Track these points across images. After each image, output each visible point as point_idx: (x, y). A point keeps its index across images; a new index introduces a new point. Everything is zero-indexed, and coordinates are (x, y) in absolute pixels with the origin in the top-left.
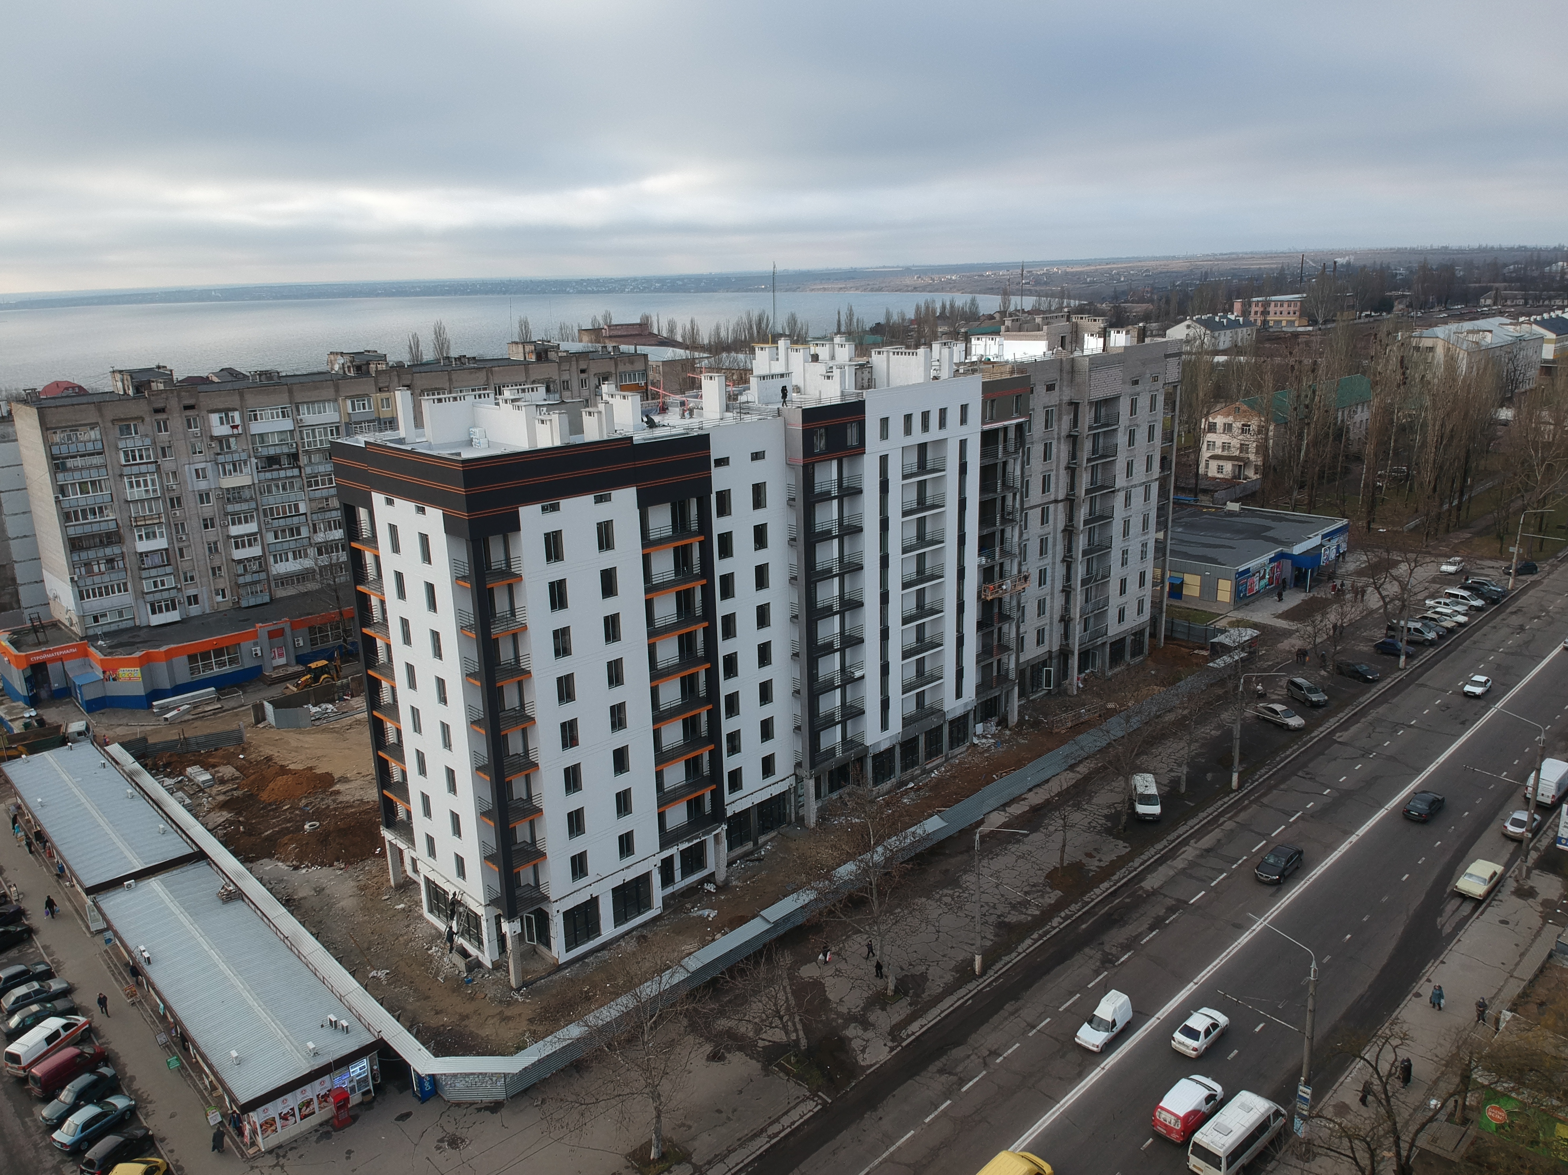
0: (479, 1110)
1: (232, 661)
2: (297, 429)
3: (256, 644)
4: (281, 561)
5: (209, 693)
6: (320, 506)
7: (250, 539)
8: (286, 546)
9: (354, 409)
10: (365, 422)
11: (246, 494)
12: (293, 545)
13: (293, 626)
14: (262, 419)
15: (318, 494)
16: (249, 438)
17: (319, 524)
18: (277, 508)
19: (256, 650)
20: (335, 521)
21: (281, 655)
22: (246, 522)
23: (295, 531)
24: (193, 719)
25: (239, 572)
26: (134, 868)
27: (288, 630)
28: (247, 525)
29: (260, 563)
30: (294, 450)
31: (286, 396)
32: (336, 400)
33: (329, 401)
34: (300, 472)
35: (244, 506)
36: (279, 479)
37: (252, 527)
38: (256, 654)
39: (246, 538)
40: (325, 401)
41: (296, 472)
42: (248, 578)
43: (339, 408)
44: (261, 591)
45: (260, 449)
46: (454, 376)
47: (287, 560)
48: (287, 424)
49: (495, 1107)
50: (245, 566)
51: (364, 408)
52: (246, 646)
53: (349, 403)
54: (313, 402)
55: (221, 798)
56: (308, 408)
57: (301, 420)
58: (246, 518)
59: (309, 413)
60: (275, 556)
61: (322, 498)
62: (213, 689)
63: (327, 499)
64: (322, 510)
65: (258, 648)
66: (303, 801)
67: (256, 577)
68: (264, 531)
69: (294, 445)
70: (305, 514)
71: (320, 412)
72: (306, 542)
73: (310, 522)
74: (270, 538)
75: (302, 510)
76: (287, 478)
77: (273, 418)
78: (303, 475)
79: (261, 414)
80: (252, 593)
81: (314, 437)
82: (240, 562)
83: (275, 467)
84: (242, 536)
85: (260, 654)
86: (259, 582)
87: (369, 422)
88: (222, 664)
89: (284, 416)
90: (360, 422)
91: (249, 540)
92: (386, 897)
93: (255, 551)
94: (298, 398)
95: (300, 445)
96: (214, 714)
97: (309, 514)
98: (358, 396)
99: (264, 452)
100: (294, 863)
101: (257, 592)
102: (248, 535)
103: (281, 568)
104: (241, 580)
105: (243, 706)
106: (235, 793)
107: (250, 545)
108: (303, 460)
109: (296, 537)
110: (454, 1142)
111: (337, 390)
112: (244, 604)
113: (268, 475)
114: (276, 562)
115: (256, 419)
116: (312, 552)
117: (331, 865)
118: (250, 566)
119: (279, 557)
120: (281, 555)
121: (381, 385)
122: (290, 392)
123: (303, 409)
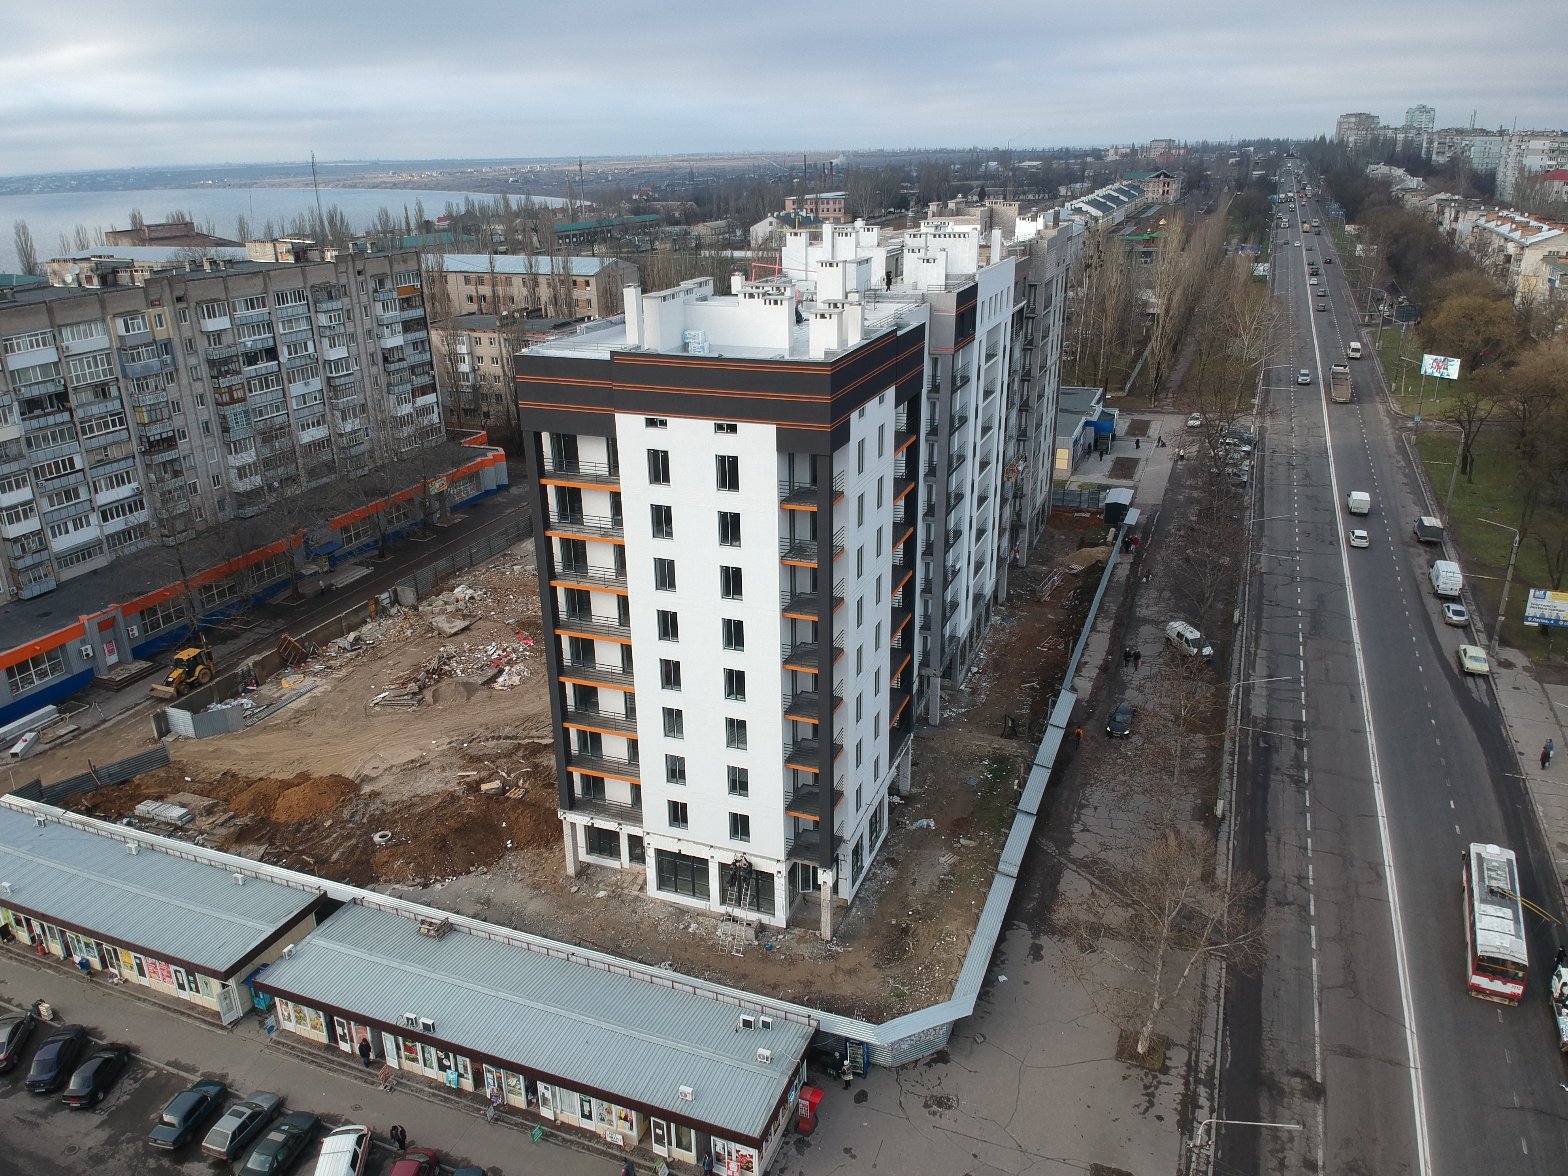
0: (929, 1064)
1: (54, 669)
2: (63, 359)
3: (84, 642)
4: (60, 534)
5: (49, 714)
6: (99, 458)
7: (26, 509)
8: (64, 514)
9: (127, 330)
10: (141, 346)
11: (13, 450)
12: (72, 511)
13: (126, 612)
14: (19, 349)
15: (95, 443)
16: (8, 376)
17: (99, 481)
18: (49, 465)
19: (86, 650)
20: (116, 476)
21: (111, 652)
22: (18, 487)
23: (70, 494)
24: (50, 749)
25: (17, 554)
26: (261, 931)
27: (120, 618)
28: (20, 491)
29: (40, 539)
30: (62, 388)
31: (44, 318)
32: (103, 320)
33: (95, 321)
34: (72, 416)
35: (14, 467)
36: (48, 427)
37: (24, 494)
38: (87, 655)
39: (20, 509)
40: (90, 321)
41: (66, 416)
42: (28, 561)
43: (108, 330)
44: (46, 576)
45: (23, 390)
46: (230, 283)
47: (67, 532)
48: (49, 355)
49: (941, 1057)
50: (23, 546)
51: (139, 329)
52: (72, 646)
53: (120, 322)
54: (78, 324)
55: (223, 831)
56: (72, 332)
57: (67, 348)
58: (17, 481)
59: (74, 339)
60: (52, 528)
61: (99, 448)
62: (51, 707)
63: (105, 448)
64: (101, 463)
65: (89, 647)
66: (345, 812)
67: (37, 558)
68: (38, 497)
69: (63, 382)
70: (82, 470)
71: (86, 336)
72: (87, 506)
73: (89, 479)
74: (45, 505)
75: (78, 466)
76: (56, 425)
77: (32, 347)
78: (76, 419)
79: (18, 344)
80: (35, 579)
81: (83, 369)
82: (16, 540)
83: (38, 412)
84: (15, 507)
85: (91, 654)
86: (41, 564)
87: (146, 345)
88: (42, 674)
89: (45, 345)
90: (136, 347)
91: (24, 511)
92: (576, 889)
93: (31, 525)
94: (60, 320)
95: (68, 380)
96: (74, 737)
97: (87, 470)
98: (128, 313)
99: (26, 393)
100: (418, 880)
101: (40, 578)
102: (23, 504)
103: (61, 543)
104: (20, 564)
105: (105, 721)
106: (239, 822)
107: (26, 517)
108: (73, 400)
109: (74, 502)
110: (943, 1102)
111: (103, 307)
112: (26, 594)
113: (35, 423)
114: (54, 536)
115: (13, 351)
116: (94, 518)
117: (468, 872)
118: (28, 544)
119: (59, 529)
120: (59, 526)
121: (152, 298)
122: (50, 311)
123: (66, 332)
